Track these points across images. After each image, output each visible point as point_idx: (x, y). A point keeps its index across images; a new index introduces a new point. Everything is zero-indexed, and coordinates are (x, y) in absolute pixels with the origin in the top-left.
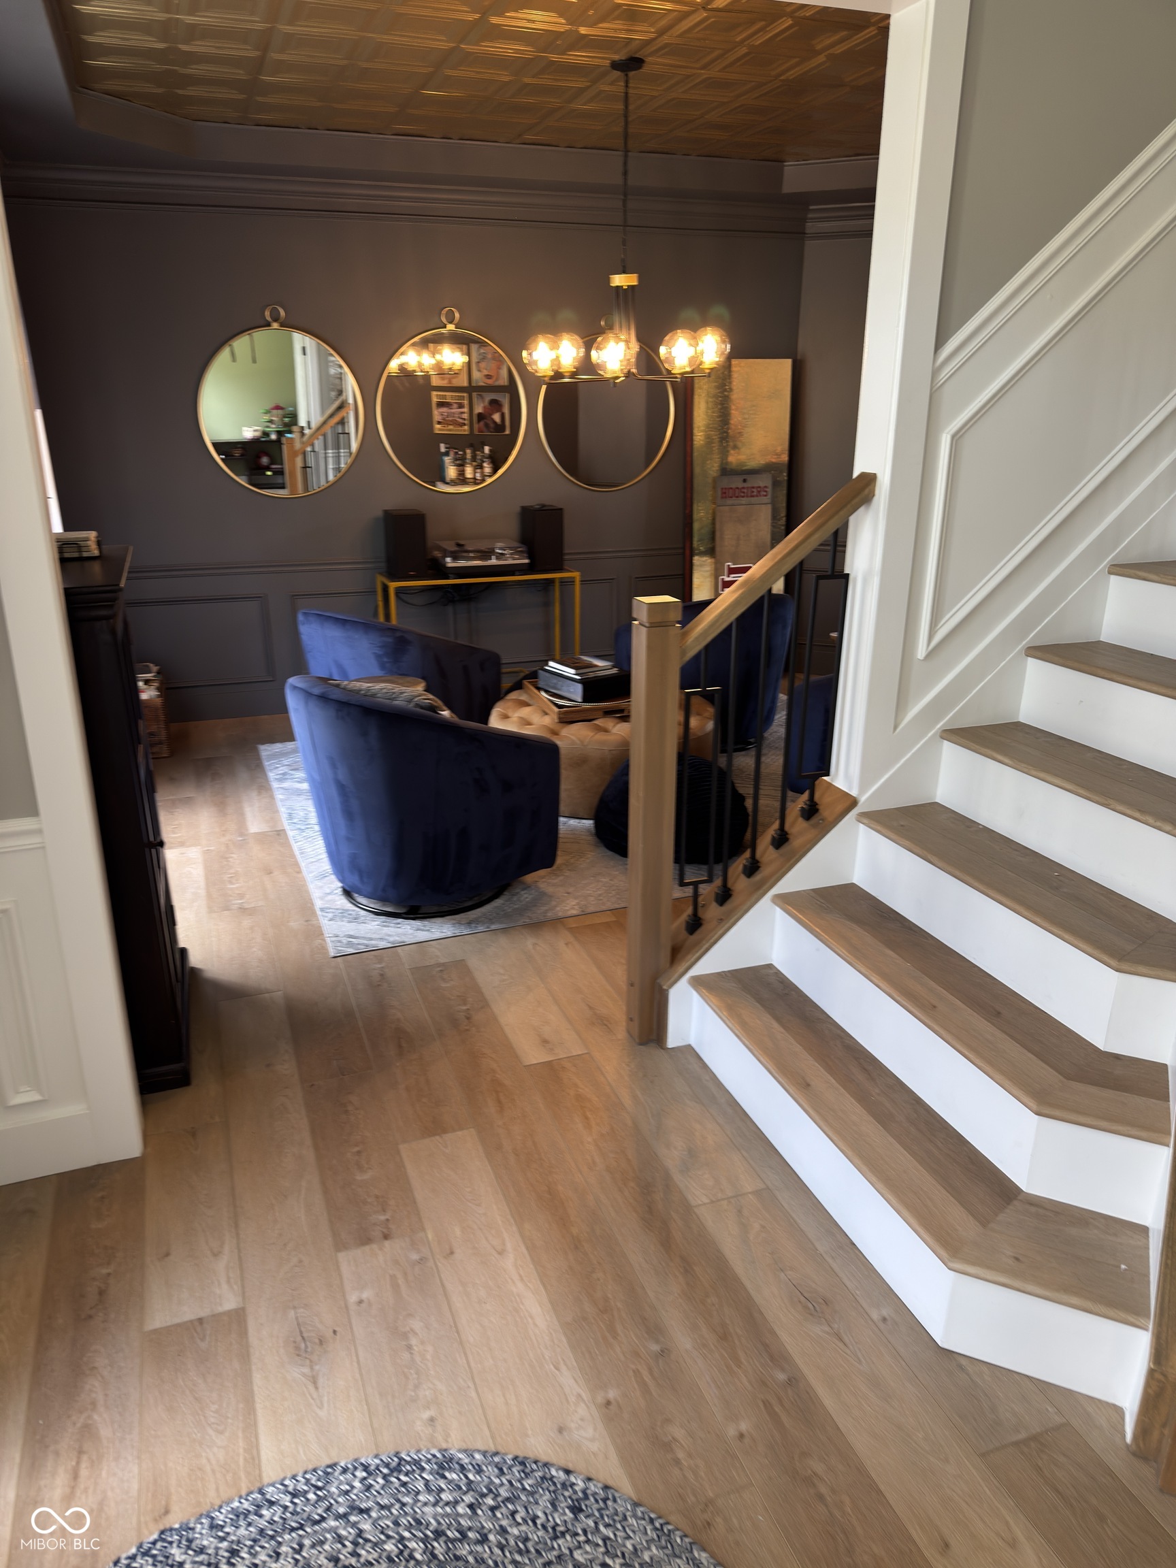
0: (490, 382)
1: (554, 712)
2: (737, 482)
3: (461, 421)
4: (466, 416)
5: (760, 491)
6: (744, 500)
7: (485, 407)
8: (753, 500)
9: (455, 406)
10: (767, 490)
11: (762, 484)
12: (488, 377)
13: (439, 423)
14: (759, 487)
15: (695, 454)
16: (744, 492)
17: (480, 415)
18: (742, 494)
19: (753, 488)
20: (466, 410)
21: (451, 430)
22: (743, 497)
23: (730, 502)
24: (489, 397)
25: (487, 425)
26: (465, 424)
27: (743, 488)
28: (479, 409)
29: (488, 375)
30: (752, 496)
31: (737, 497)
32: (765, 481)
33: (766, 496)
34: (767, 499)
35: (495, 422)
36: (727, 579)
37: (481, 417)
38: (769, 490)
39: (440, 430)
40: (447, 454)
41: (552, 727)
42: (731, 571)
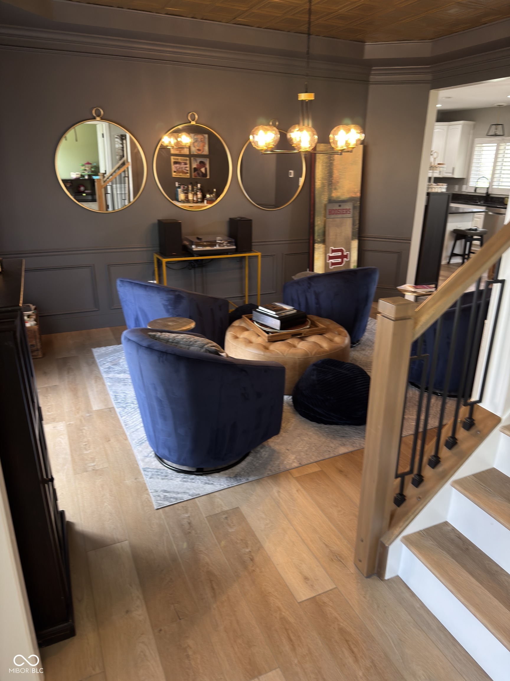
0: (200, 153)
1: (265, 336)
2: (336, 207)
3: (186, 171)
4: (188, 169)
5: (347, 211)
6: (340, 216)
7: (197, 165)
8: (344, 216)
9: (183, 164)
10: (350, 210)
11: (348, 208)
12: (199, 150)
13: (175, 172)
14: (347, 209)
15: (317, 192)
16: (339, 212)
17: (195, 168)
18: (338, 213)
19: (344, 209)
20: (188, 166)
21: (182, 175)
22: (339, 214)
23: (332, 216)
24: (199, 160)
25: (198, 174)
26: (188, 173)
27: (339, 210)
28: (194, 166)
29: (198, 149)
30: (343, 214)
31: (336, 214)
32: (349, 206)
33: (349, 213)
34: (350, 215)
35: (202, 173)
36: (331, 255)
37: (195, 169)
38: (351, 210)
39: (176, 175)
40: (179, 187)
41: (264, 344)
42: (333, 251)
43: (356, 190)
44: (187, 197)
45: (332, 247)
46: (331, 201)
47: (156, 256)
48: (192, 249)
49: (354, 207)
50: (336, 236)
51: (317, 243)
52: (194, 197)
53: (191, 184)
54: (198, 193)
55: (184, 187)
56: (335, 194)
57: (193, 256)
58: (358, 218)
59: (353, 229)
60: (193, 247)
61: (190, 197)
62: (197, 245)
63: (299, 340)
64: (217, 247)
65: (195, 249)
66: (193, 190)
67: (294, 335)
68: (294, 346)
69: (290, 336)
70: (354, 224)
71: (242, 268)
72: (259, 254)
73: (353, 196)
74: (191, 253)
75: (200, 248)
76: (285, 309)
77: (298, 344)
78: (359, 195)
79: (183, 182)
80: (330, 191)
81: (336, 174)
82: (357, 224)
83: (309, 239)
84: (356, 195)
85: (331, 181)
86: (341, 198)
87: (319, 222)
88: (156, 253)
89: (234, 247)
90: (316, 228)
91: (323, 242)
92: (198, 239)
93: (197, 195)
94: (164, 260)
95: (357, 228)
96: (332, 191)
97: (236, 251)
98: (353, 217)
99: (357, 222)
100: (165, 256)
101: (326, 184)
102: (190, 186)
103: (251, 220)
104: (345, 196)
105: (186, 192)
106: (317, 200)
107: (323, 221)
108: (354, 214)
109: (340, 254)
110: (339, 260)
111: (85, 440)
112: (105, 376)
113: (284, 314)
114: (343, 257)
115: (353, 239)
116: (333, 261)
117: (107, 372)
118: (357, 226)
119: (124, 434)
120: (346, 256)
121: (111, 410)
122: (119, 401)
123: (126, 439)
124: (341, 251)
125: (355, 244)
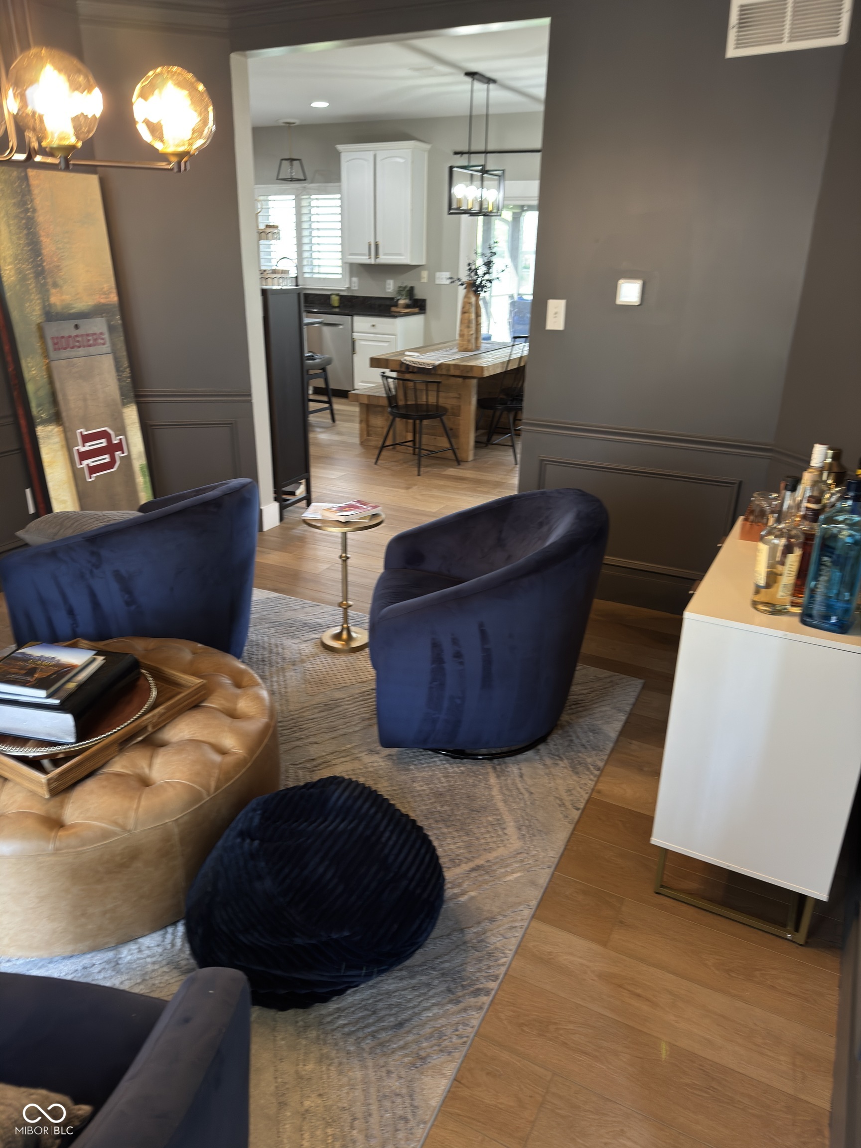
1: (32, 780)
2: (66, 329)
5: (96, 339)
6: (82, 351)
8: (92, 350)
10: (103, 337)
11: (96, 330)
14: (95, 334)
16: (78, 341)
18: (77, 344)
19: (88, 335)
22: (79, 347)
23: (64, 354)
27: (77, 336)
30: (90, 346)
31: (72, 348)
32: (99, 326)
33: (103, 344)
34: (107, 348)
36: (82, 449)
38: (106, 336)
42: (86, 439)
43: (106, 286)
45: (80, 431)
46: (51, 316)
49: (111, 329)
50: (85, 400)
51: (40, 424)
56: (57, 300)
58: (125, 353)
59: (119, 380)
63: (146, 752)
67: (124, 744)
68: (145, 783)
70: (118, 369)
73: (103, 301)
77: (150, 766)
78: (114, 298)
80: (44, 291)
81: (48, 246)
82: (125, 368)
83: (15, 416)
84: (106, 298)
85: (40, 266)
86: (74, 308)
87: (32, 371)
90: (31, 388)
91: (57, 418)
95: (127, 377)
96: (48, 290)
98: (114, 352)
99: (126, 364)
101: (29, 273)
104: (84, 303)
106: (15, 315)
107: (44, 368)
108: (113, 345)
109: (103, 443)
110: (106, 458)
113: (72, 686)
114: (111, 449)
115: (124, 404)
116: (90, 462)
118: (127, 373)
120: (119, 447)
124: (104, 435)
125: (131, 414)
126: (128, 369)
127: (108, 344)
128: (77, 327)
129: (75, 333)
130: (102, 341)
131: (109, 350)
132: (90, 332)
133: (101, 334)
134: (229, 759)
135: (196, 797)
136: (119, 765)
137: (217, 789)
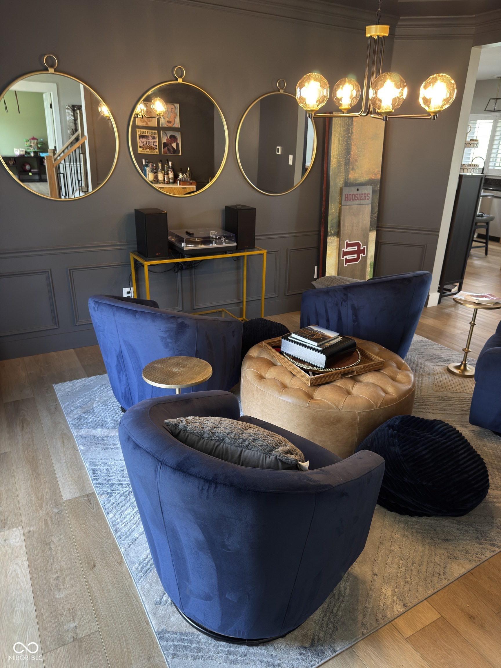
0: (170, 125)
2: (353, 191)
3: (155, 147)
4: (157, 144)
5: (365, 196)
6: (357, 202)
7: (167, 139)
8: (362, 202)
9: (150, 138)
11: (366, 192)
12: (169, 122)
13: (140, 147)
14: (365, 194)
15: (331, 173)
17: (164, 143)
18: (356, 198)
19: (362, 194)
20: (157, 140)
21: (148, 151)
22: (357, 200)
23: (349, 203)
24: (169, 134)
25: (169, 150)
26: (156, 149)
27: (357, 194)
28: (164, 140)
29: (168, 121)
30: (361, 200)
31: (353, 200)
32: (368, 190)
33: (368, 199)
34: (369, 201)
35: (173, 148)
36: (345, 250)
37: (165, 145)
38: (370, 196)
39: (142, 151)
41: (305, 389)
42: (348, 245)
43: (376, 170)
44: (156, 177)
45: (348, 241)
46: (347, 184)
47: (132, 257)
48: (182, 249)
49: (374, 192)
50: (353, 226)
51: (330, 236)
52: (164, 177)
53: (161, 161)
54: (170, 172)
55: (153, 166)
56: (352, 176)
57: (183, 257)
58: (377, 205)
59: (371, 218)
60: (183, 245)
61: (160, 176)
62: (188, 242)
63: (353, 382)
64: (214, 245)
65: (185, 249)
66: (163, 168)
67: (344, 375)
68: (349, 393)
69: (340, 376)
70: (372, 212)
71: (239, 268)
72: (264, 252)
73: (373, 178)
74: (181, 253)
75: (191, 247)
76: (329, 337)
77: (353, 387)
78: (379, 176)
79: (150, 159)
80: (347, 172)
81: (354, 150)
82: (376, 212)
83: (319, 231)
84: (375, 176)
85: (349, 160)
86: (358, 180)
87: (333, 210)
88: (133, 252)
89: (235, 244)
90: (330, 218)
91: (338, 234)
92: (188, 233)
93: (168, 174)
94: (146, 264)
95: (375, 217)
96: (349, 171)
97: (237, 249)
98: (372, 203)
99: (376, 210)
100: (147, 256)
101: (343, 163)
102: (160, 165)
103: (255, 209)
104: (364, 178)
105: (155, 171)
106: (332, 183)
107: (338, 209)
108: (373, 200)
109: (355, 248)
110: (355, 256)
111: (56, 566)
112: (75, 433)
113: (328, 345)
114: (359, 252)
115: (371, 230)
116: (348, 257)
117: (78, 426)
118: (376, 215)
119: (116, 549)
120: (363, 251)
121: (90, 498)
122: (100, 481)
123: (121, 562)
124: (358, 245)
125: (373, 236)
126: (377, 213)
127: (370, 199)
128: (358, 190)
129: (356, 192)
130: (368, 198)
131: (370, 202)
132: (363, 193)
133: (369, 194)
134: (388, 396)
135: (370, 406)
136: (339, 383)
137: (380, 406)
